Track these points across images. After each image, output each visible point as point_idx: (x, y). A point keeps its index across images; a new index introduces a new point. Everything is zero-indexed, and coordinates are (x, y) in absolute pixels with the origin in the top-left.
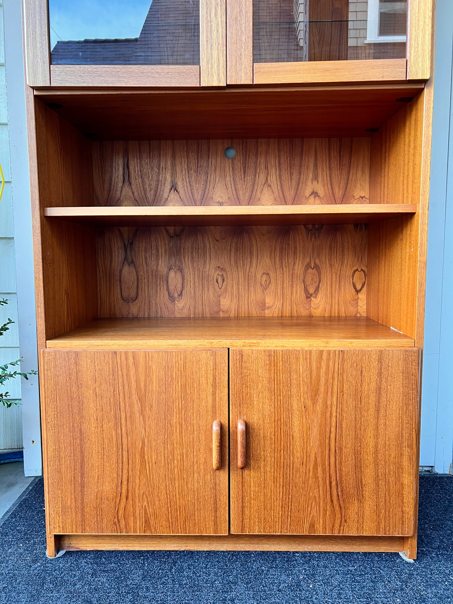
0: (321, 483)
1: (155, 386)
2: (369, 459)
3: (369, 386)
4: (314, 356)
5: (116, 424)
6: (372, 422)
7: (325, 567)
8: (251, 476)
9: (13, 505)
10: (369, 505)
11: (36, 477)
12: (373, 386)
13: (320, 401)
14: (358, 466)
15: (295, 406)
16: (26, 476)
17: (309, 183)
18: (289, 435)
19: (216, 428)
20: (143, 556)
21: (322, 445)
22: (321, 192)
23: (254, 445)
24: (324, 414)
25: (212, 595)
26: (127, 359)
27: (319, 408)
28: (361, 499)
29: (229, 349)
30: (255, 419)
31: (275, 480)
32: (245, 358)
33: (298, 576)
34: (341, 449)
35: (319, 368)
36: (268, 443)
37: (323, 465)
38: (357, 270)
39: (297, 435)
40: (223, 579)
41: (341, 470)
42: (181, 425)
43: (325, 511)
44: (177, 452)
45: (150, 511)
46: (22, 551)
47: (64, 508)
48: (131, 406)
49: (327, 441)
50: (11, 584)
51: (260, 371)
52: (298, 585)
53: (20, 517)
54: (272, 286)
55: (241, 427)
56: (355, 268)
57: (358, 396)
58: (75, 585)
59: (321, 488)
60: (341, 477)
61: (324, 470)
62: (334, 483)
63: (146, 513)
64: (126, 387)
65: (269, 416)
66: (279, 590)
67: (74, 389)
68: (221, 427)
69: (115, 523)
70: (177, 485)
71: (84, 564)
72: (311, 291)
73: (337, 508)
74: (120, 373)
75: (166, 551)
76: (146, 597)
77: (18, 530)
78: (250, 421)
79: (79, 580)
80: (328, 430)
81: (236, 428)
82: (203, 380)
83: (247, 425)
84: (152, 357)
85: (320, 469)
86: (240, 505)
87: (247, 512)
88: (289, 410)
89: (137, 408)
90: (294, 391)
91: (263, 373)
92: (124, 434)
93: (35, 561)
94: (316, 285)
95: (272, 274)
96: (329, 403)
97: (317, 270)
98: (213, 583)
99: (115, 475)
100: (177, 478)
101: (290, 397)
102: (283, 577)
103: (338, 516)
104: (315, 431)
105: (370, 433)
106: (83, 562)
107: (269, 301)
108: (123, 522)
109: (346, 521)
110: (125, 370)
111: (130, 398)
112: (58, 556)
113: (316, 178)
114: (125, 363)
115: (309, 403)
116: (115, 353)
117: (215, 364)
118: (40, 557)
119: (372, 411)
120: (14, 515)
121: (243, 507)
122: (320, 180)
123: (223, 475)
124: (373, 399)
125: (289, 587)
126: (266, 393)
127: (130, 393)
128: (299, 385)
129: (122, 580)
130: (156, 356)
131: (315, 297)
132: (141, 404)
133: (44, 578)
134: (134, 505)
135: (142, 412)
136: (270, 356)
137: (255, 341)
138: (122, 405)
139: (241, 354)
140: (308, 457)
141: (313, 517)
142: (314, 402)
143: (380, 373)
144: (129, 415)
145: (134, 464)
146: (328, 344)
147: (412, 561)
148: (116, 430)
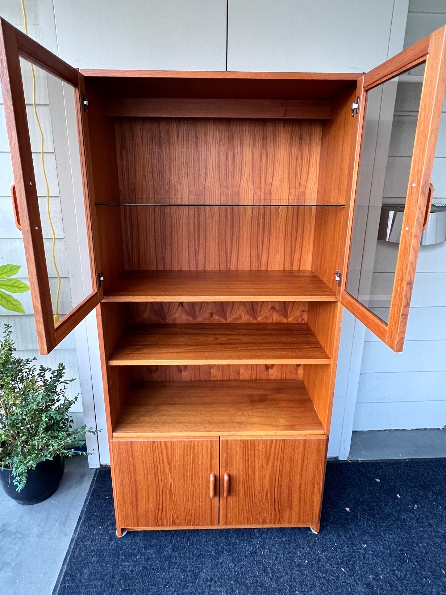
0: (269, 501)
1: (177, 458)
2: (295, 490)
3: (298, 457)
4: (268, 443)
5: (155, 476)
6: (299, 472)
7: (270, 538)
8: (231, 499)
9: (88, 494)
10: (295, 511)
11: (97, 469)
12: (300, 456)
13: (271, 462)
14: (290, 493)
15: (257, 467)
16: (90, 467)
18: (253, 480)
19: (212, 478)
20: (170, 534)
21: (271, 484)
22: (278, 308)
23: (233, 485)
24: (272, 469)
25: (210, 560)
26: (161, 445)
27: (270, 466)
28: (291, 508)
29: (219, 437)
30: (234, 473)
31: (244, 501)
32: (229, 443)
33: (256, 546)
34: (281, 485)
35: (270, 448)
36: (241, 483)
37: (271, 494)
39: (257, 480)
40: (216, 549)
41: (281, 495)
42: (192, 476)
43: (271, 514)
44: (190, 489)
45: (175, 516)
46: (101, 532)
48: (164, 467)
49: (274, 483)
50: (101, 557)
51: (238, 449)
52: (256, 552)
53: (95, 505)
55: (226, 478)
57: (292, 461)
58: (136, 556)
59: (269, 504)
60: (280, 499)
61: (271, 496)
62: (276, 502)
63: (173, 516)
64: (161, 459)
65: (242, 471)
66: (246, 556)
67: (131, 459)
68: (215, 477)
69: (155, 522)
70: (190, 504)
71: (138, 541)
73: (278, 513)
74: (157, 451)
75: (183, 530)
76: (176, 563)
77: (96, 516)
78: (231, 474)
79: (138, 552)
80: (274, 477)
81: (224, 477)
82: (205, 455)
83: (230, 477)
84: (175, 444)
85: (269, 495)
86: (225, 513)
87: (229, 515)
88: (254, 468)
89: (167, 468)
90: (256, 459)
91: (239, 450)
92: (160, 481)
93: (111, 539)
96: (275, 464)
98: (210, 552)
99: (155, 500)
100: (190, 500)
101: (254, 462)
102: (248, 547)
103: (278, 516)
104: (267, 478)
105: (297, 477)
107: (242, 371)
108: (160, 522)
109: (282, 518)
110: (160, 450)
111: (163, 464)
112: (123, 535)
114: (160, 447)
115: (265, 465)
116: (154, 442)
117: (212, 447)
118: (112, 537)
119: (299, 467)
120: (91, 504)
121: (227, 513)
123: (216, 499)
124: (300, 462)
125: (251, 554)
126: (241, 461)
127: (163, 461)
128: (259, 456)
129: (161, 552)
130: (177, 443)
131: (272, 368)
132: (170, 467)
133: (119, 553)
134: (166, 513)
135: (170, 470)
136: (243, 442)
137: (235, 433)
138: (159, 467)
139: (227, 441)
140: (263, 490)
141: (264, 518)
142: (267, 463)
143: (304, 450)
144: (162, 472)
145: (166, 495)
146: (277, 434)
147: (316, 533)
148: (156, 479)
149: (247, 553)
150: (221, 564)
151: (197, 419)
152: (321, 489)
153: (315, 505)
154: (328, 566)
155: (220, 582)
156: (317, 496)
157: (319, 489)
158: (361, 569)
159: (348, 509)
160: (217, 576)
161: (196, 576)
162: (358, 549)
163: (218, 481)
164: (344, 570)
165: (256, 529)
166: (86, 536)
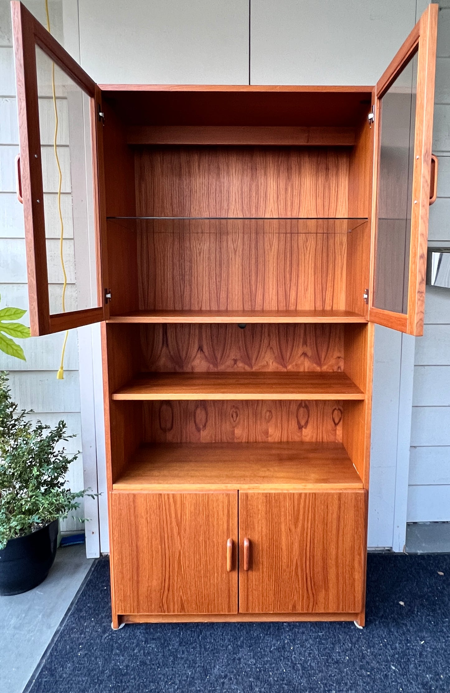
0: (300, 579)
1: (188, 516)
2: (332, 562)
3: (333, 516)
4: (296, 497)
5: (161, 541)
6: (334, 539)
7: (303, 633)
8: (253, 575)
9: (82, 584)
10: (332, 592)
11: (96, 559)
12: (335, 516)
13: (300, 525)
14: (325, 568)
15: (283, 529)
16: (88, 557)
17: (301, 346)
18: (279, 548)
19: (229, 544)
20: (179, 626)
21: (301, 554)
22: (309, 354)
23: (255, 554)
24: (302, 534)
25: (226, 656)
26: (168, 498)
27: (299, 529)
28: (327, 590)
29: (238, 491)
30: (256, 538)
31: (269, 577)
32: (249, 498)
33: (284, 641)
34: (313, 557)
35: (299, 504)
36: (265, 553)
37: (302, 567)
38: (336, 409)
39: (284, 548)
40: (233, 644)
41: (313, 570)
42: (206, 542)
43: (303, 597)
44: (203, 560)
45: (184, 598)
46: (93, 624)
47: (125, 596)
48: (172, 529)
49: (304, 551)
50: (90, 651)
51: (260, 506)
52: (284, 647)
53: (89, 596)
54: (274, 420)
55: (246, 544)
56: (334, 408)
57: (325, 523)
58: (134, 650)
59: (300, 582)
60: (314, 574)
61: (302, 570)
62: (309, 579)
63: (181, 598)
64: (168, 517)
65: (266, 536)
66: (271, 652)
67: (133, 518)
68: (233, 543)
69: (160, 607)
70: (203, 581)
71: (138, 634)
72: (303, 423)
73: (311, 595)
74: (164, 508)
75: (195, 623)
76: (182, 658)
77: (89, 607)
78: (252, 539)
79: (137, 646)
80: (305, 545)
81: (243, 543)
82: (221, 513)
83: (251, 543)
84: (186, 497)
85: (299, 569)
86: (246, 594)
87: (250, 598)
88: (280, 531)
89: (175, 531)
90: (283, 519)
91: (262, 508)
92: (167, 548)
93: (104, 632)
94: (306, 419)
95: (273, 412)
96: (306, 527)
97: (306, 408)
98: (227, 647)
99: (160, 575)
100: (203, 576)
101: (280, 523)
102: (274, 642)
103: (312, 600)
104: (296, 546)
105: (333, 546)
106: (138, 633)
107: (271, 431)
108: (166, 606)
109: (316, 603)
110: (167, 507)
111: (171, 524)
112: (120, 628)
113: (305, 343)
114: (167, 501)
115: (293, 528)
116: (161, 494)
117: (229, 502)
118: (107, 629)
119: (334, 532)
120: (83, 594)
121: (247, 595)
122: (308, 344)
123: (234, 574)
124: (335, 524)
125: (278, 649)
126: (264, 521)
127: (171, 521)
128: (285, 515)
129: (166, 646)
130: (188, 497)
131: (306, 428)
132: (179, 528)
133: (112, 646)
134: (173, 594)
135: (179, 533)
136: (266, 496)
137: (256, 485)
138: (166, 529)
139: (247, 495)
140: (292, 561)
141: (295, 601)
142: (296, 526)
143: (340, 507)
144: (170, 535)
145: (174, 569)
146: (306, 488)
147: (361, 628)
148: (161, 546)
149: (273, 648)
150: (239, 659)
151: (213, 474)
152: (363, 563)
153: (356, 584)
154: (374, 664)
155: (236, 679)
156: (359, 572)
157: (360, 562)
158: (416, 668)
159: (402, 603)
160: (233, 672)
161: (206, 672)
162: (413, 646)
163: (236, 548)
164: (394, 668)
165: (285, 622)
166: (74, 628)
